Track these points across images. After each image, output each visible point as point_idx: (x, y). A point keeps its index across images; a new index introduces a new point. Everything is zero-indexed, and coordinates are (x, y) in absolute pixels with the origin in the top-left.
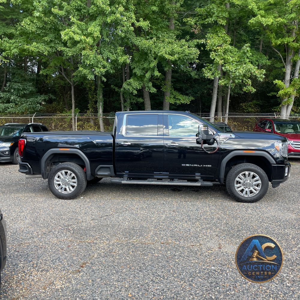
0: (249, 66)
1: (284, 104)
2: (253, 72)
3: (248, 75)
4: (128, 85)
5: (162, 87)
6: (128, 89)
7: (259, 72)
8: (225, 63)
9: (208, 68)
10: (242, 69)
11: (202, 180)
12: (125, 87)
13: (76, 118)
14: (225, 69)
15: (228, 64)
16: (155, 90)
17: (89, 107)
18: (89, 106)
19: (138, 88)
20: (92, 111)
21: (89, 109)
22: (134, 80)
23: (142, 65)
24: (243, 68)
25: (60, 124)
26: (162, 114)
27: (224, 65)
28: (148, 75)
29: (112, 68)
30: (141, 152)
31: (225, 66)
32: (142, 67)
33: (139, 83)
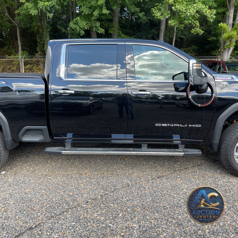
0: (200, 5)
1: (226, 47)
2: (204, 11)
3: (196, 17)
4: (75, 24)
5: (110, 29)
6: (75, 28)
7: (209, 13)
8: (175, 3)
9: (157, 8)
10: (192, 9)
11: (184, 146)
12: (71, 26)
13: (23, 61)
14: (175, 9)
15: (178, 3)
16: (103, 31)
17: (37, 51)
18: (38, 49)
19: (85, 28)
20: (40, 54)
21: (37, 52)
22: (81, 19)
23: (89, 3)
24: (194, 7)
25: (8, 67)
26: (124, 43)
27: (175, 4)
28: (96, 13)
29: (58, 3)
30: (90, 102)
31: (175, 6)
32: (89, 5)
33: (87, 23)
